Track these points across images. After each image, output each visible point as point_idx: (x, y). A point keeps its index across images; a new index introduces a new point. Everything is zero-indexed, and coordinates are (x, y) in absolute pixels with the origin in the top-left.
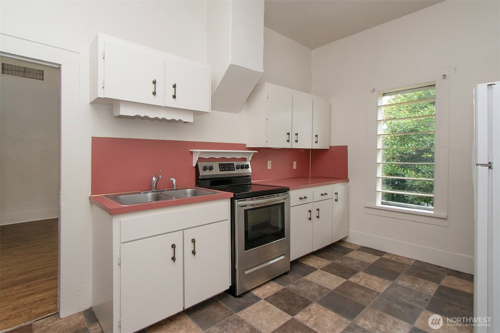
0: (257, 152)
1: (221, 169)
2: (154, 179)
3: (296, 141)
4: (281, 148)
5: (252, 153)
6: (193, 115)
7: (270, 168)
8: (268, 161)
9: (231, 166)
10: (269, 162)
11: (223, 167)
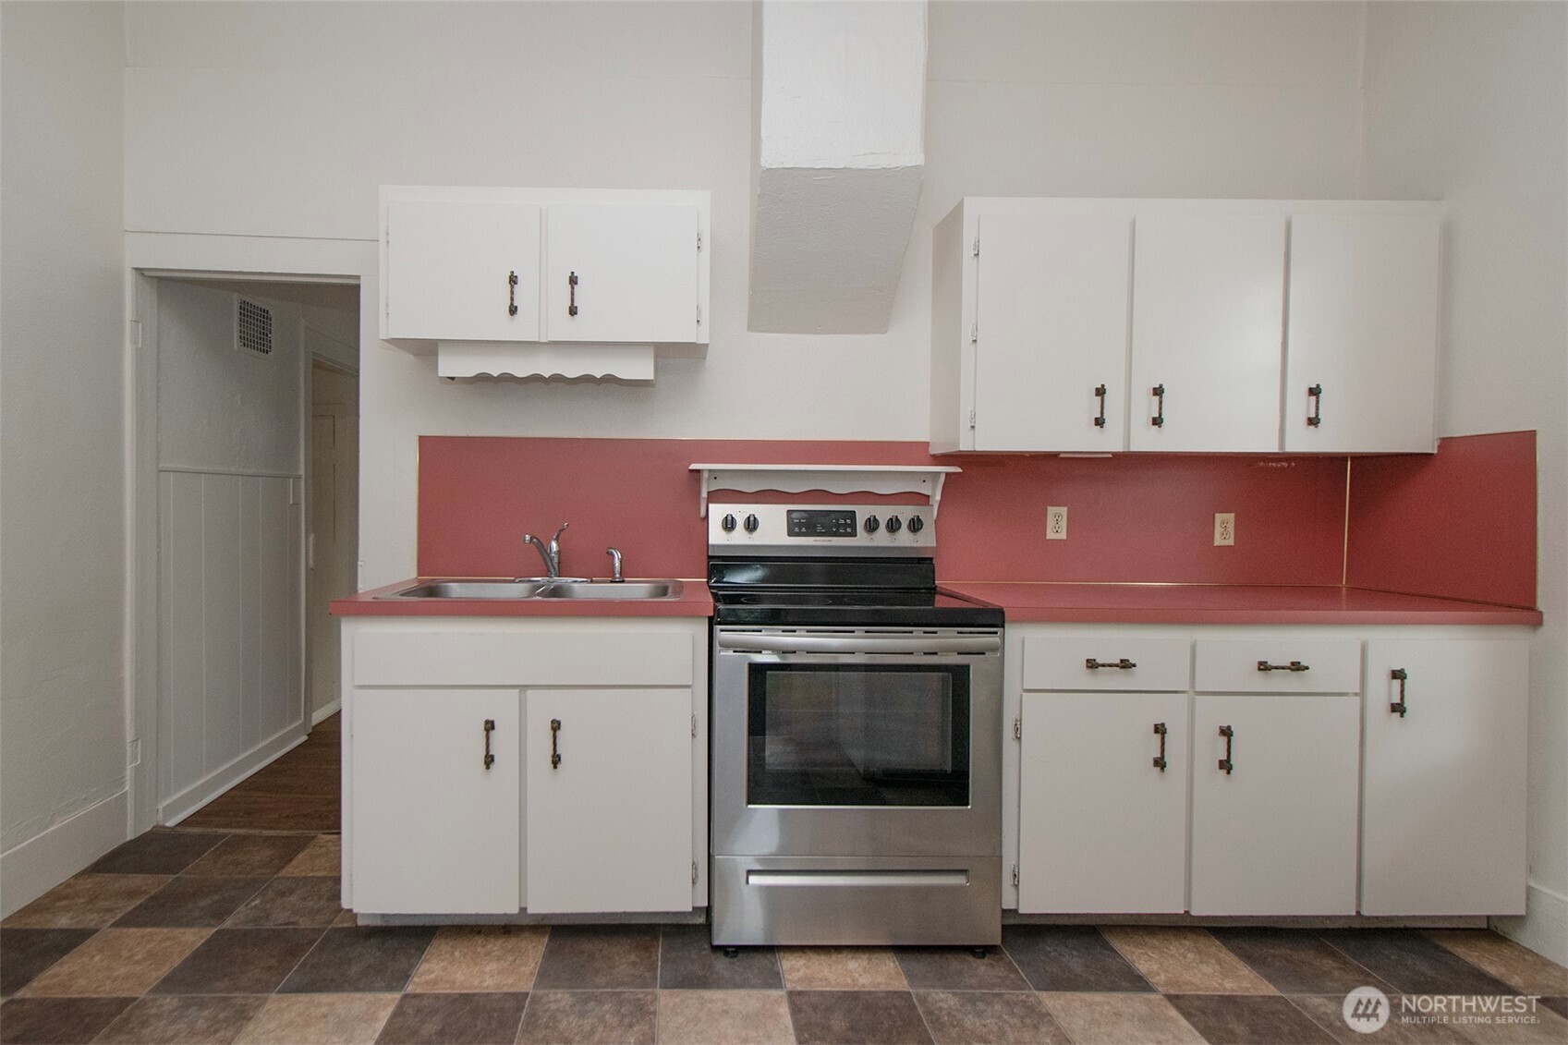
0: (960, 470)
1: (797, 530)
2: (554, 545)
3: (1157, 422)
4: (1113, 453)
5: (939, 473)
6: (652, 355)
7: (1063, 535)
8: (1050, 508)
9: (843, 521)
11: (803, 523)
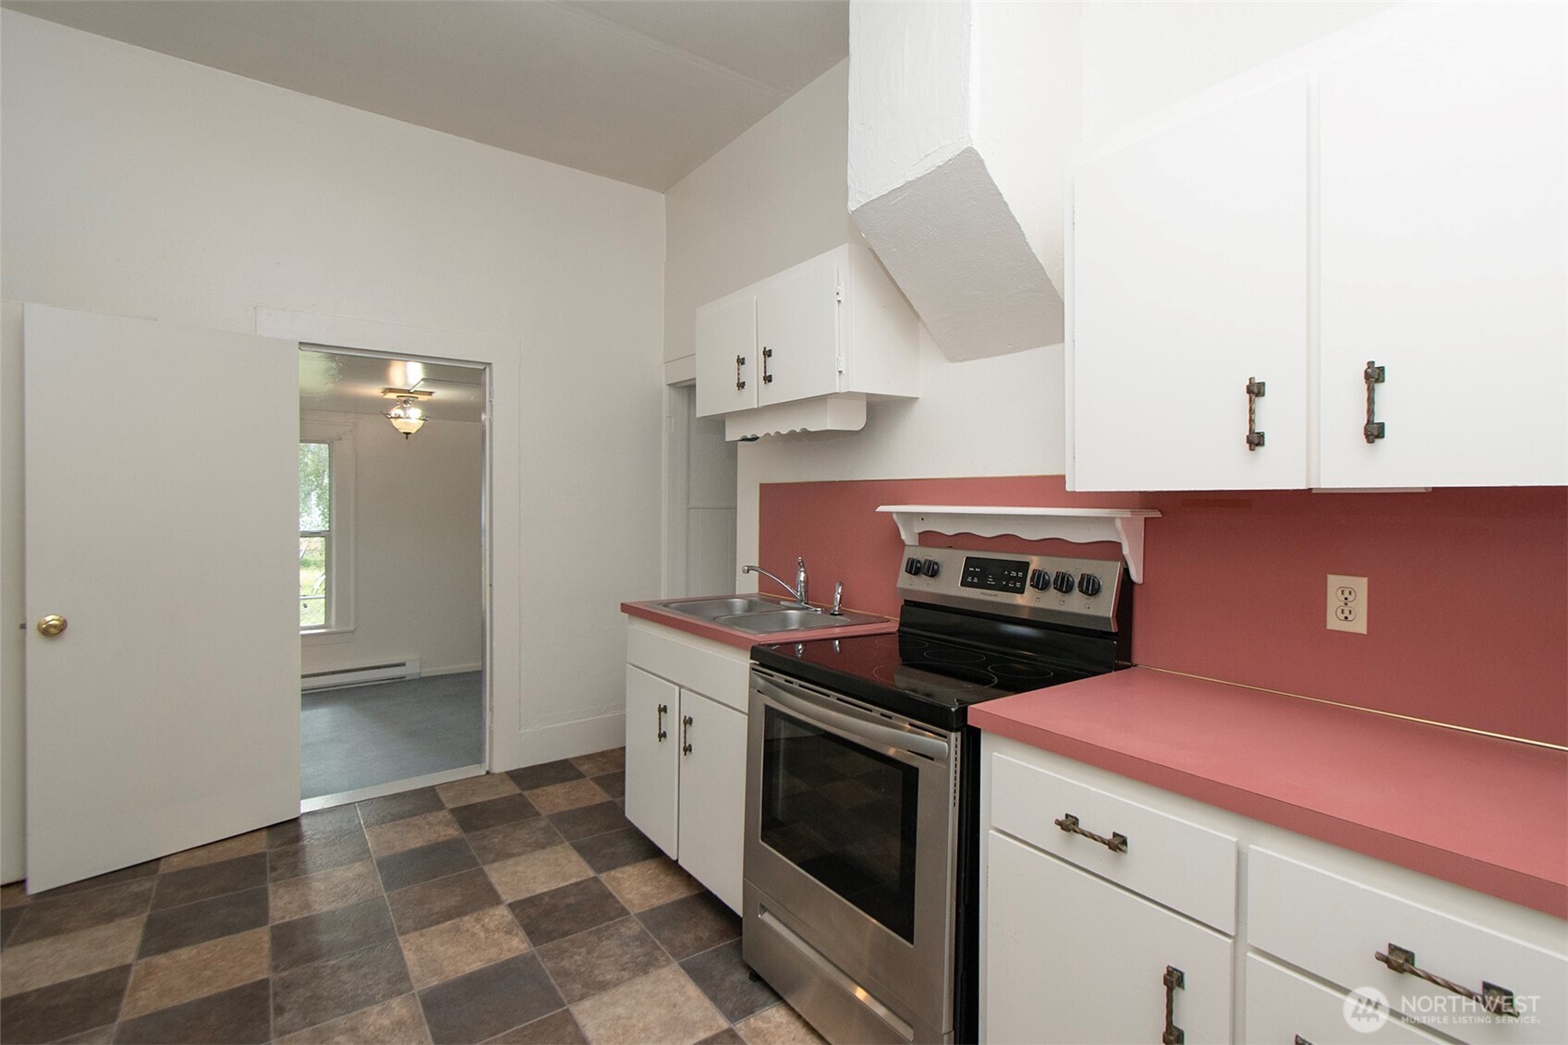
0: (1167, 515)
1: (970, 580)
2: (803, 575)
8: (1331, 577)
9: (1014, 574)
10: (1335, 582)
11: (978, 572)
